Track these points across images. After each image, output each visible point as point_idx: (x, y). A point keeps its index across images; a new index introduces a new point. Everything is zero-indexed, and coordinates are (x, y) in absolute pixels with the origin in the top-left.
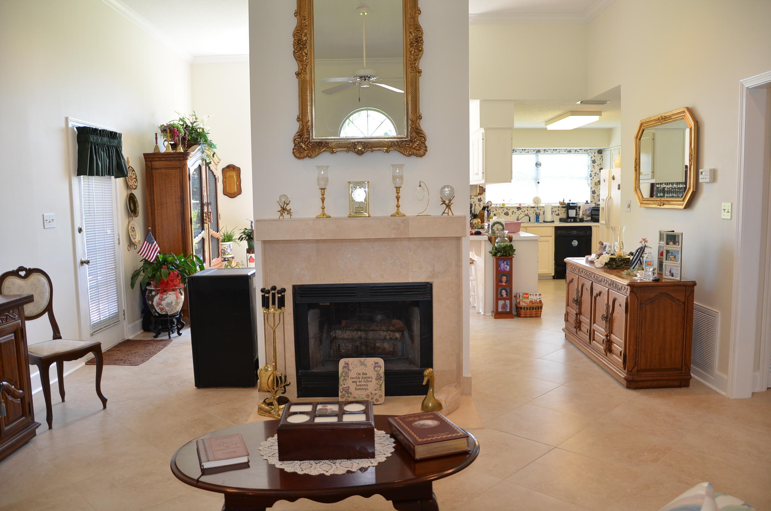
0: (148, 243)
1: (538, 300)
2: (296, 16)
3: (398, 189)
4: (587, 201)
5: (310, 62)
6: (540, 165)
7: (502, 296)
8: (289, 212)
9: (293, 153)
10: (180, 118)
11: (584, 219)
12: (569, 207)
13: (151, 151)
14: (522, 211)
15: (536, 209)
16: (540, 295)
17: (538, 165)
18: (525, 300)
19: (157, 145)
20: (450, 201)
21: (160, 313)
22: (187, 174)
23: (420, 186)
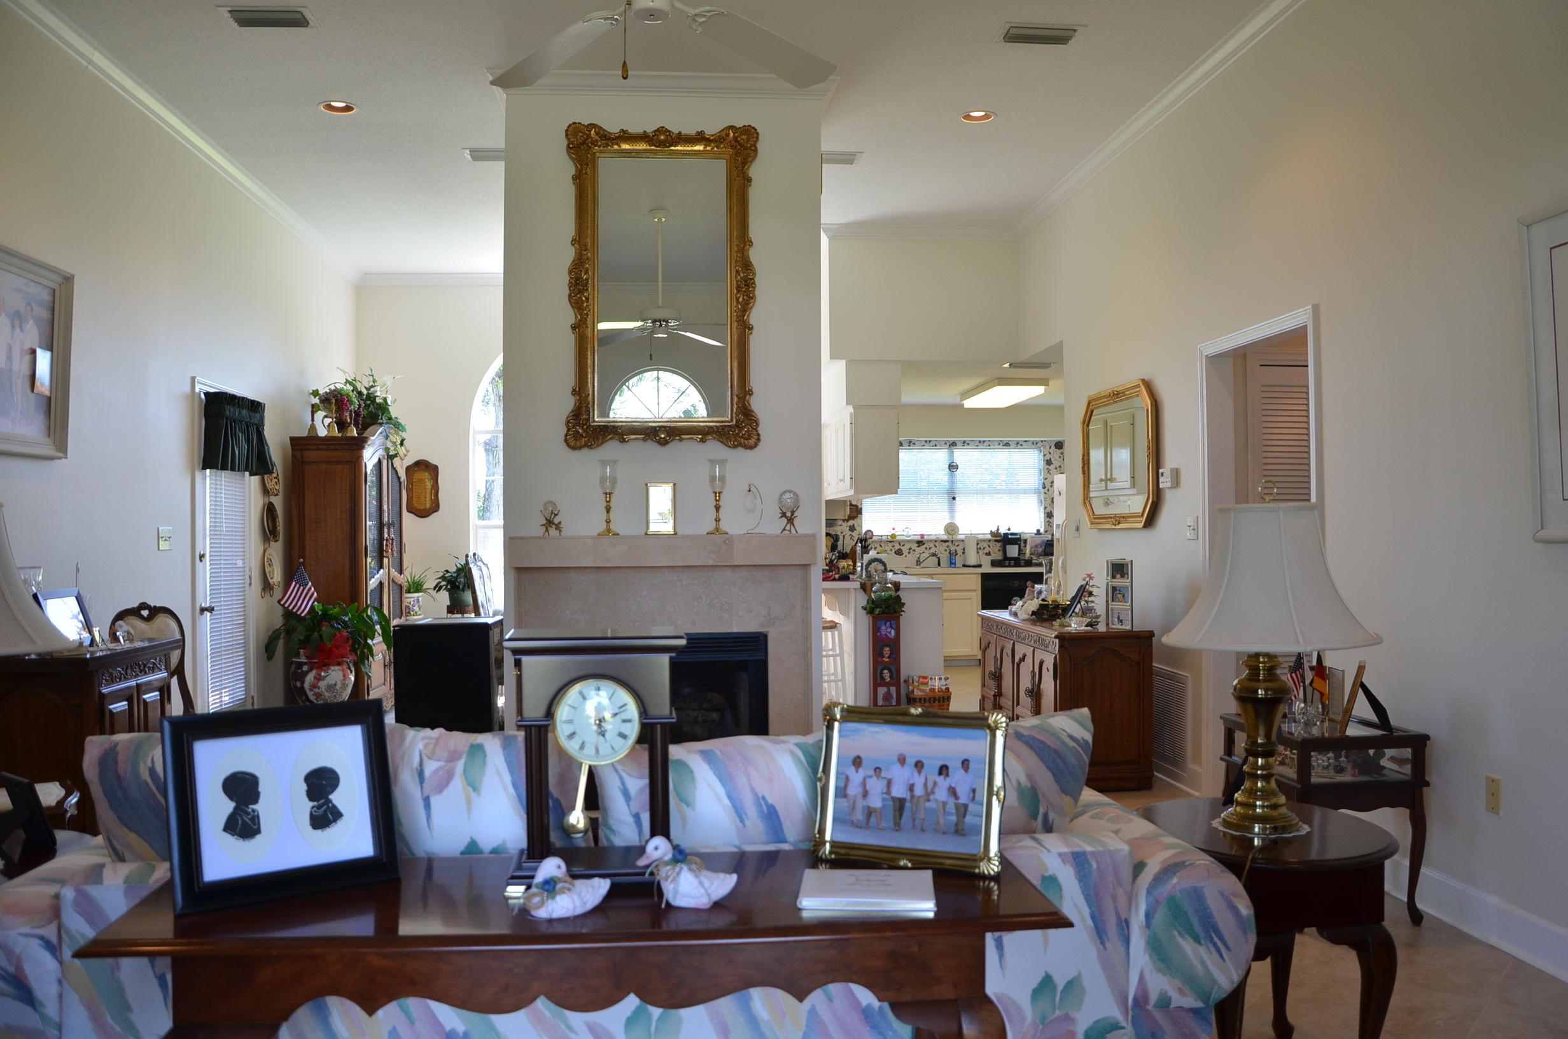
0: (298, 585)
1: (944, 688)
2: (573, 245)
3: (717, 495)
4: (1038, 531)
5: (592, 311)
6: (957, 467)
7: (885, 679)
8: (558, 527)
9: (566, 441)
10: (346, 380)
11: (1034, 561)
12: (1006, 540)
13: (304, 434)
14: (926, 548)
15: (949, 544)
16: (947, 679)
17: (953, 467)
18: (923, 687)
19: (313, 423)
20: (793, 513)
21: (315, 701)
22: (361, 474)
23: (749, 491)
